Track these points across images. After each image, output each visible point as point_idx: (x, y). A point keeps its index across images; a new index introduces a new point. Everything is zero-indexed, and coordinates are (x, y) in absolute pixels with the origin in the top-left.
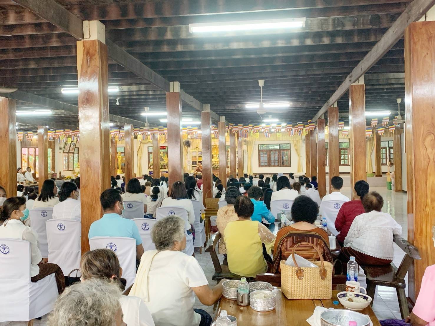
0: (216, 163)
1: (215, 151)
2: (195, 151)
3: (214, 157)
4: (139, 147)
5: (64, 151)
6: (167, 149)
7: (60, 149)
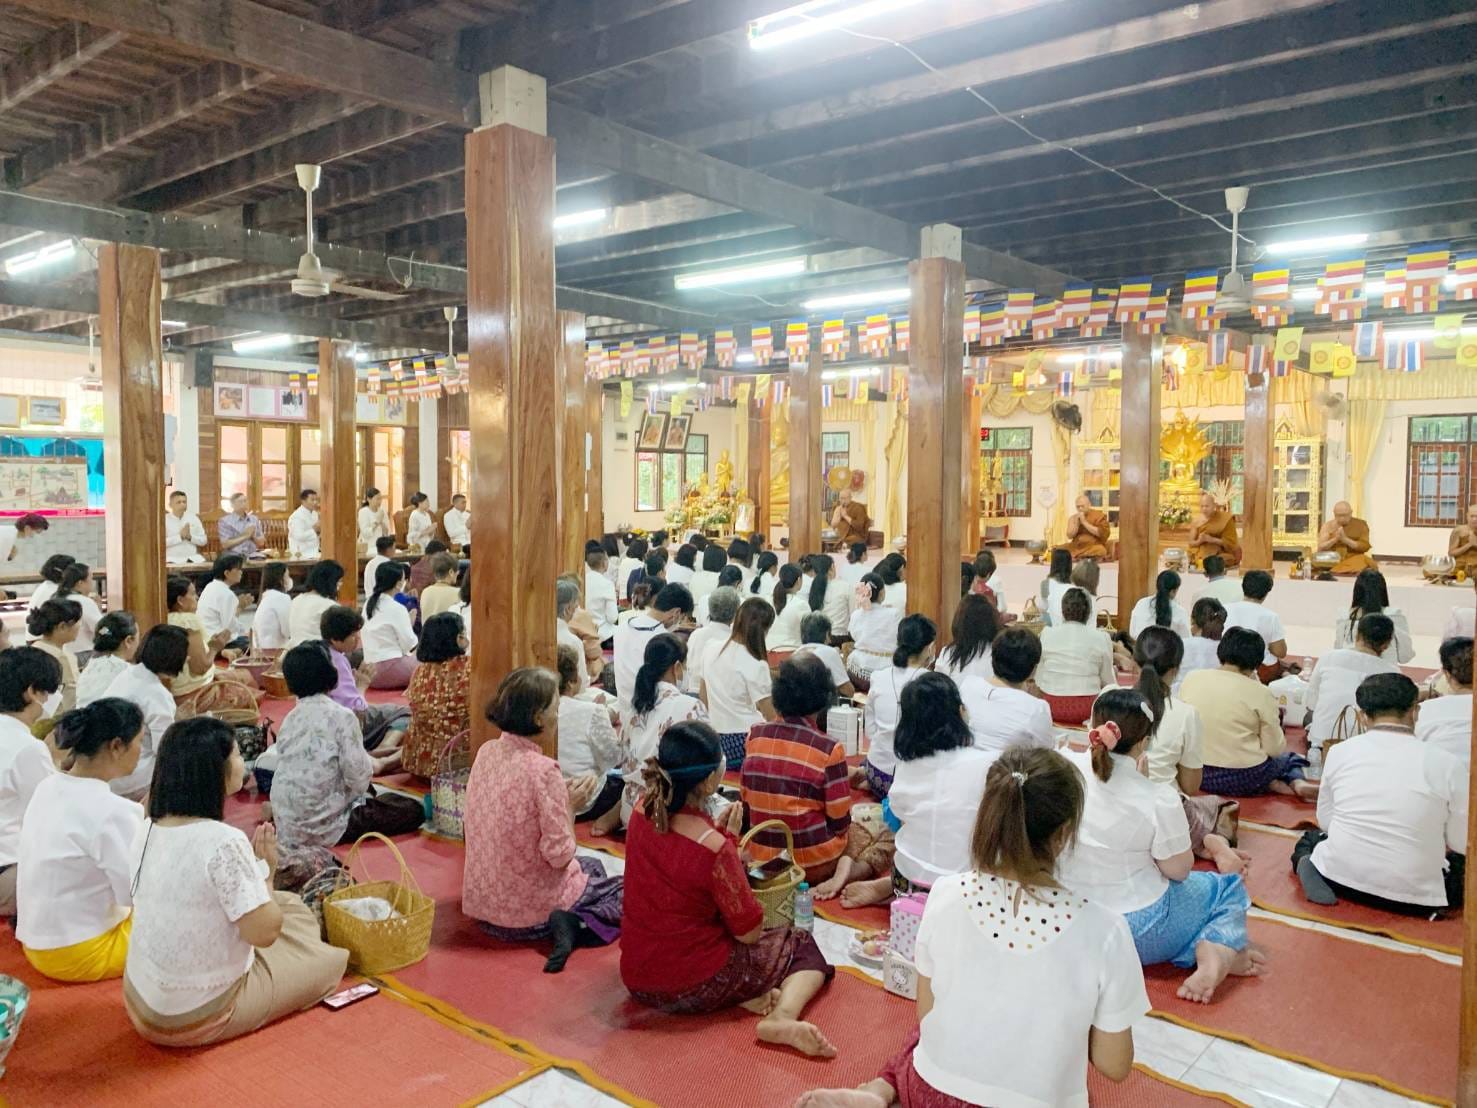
0: (1181, 498)
1: (1181, 447)
2: (1098, 444)
3: (1175, 473)
4: (894, 432)
5: (641, 446)
6: (992, 440)
7: (622, 436)
